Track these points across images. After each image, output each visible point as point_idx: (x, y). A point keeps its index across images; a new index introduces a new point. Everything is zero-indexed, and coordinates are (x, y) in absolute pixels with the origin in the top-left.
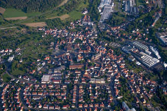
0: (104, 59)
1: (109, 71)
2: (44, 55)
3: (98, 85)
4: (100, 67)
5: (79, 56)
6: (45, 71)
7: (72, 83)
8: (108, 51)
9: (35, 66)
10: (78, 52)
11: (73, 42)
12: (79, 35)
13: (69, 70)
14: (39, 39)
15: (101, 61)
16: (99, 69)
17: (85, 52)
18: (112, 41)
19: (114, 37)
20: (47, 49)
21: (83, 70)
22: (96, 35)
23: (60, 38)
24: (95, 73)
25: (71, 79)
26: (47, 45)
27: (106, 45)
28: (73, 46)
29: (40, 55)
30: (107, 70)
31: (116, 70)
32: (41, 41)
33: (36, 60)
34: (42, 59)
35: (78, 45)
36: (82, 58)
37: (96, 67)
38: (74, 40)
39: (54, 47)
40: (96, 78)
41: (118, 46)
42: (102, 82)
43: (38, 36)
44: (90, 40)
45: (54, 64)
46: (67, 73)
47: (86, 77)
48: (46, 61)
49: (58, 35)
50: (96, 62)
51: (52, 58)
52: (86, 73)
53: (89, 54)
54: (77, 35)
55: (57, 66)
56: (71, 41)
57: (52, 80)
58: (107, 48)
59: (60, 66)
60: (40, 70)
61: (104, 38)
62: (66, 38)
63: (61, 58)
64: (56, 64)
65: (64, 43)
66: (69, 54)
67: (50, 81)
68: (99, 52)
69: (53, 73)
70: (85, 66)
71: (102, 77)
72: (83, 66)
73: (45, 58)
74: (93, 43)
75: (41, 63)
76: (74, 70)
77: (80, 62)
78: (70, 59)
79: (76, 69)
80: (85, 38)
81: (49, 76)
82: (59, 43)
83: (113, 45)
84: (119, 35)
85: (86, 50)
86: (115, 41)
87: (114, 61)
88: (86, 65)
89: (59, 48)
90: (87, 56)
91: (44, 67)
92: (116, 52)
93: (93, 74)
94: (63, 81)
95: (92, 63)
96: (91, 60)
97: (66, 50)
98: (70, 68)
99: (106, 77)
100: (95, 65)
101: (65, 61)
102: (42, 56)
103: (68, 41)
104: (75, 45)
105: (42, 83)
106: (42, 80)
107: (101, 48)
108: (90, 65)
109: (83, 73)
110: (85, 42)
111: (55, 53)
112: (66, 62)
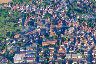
0: (78, 32)
1: (85, 45)
2: (13, 33)
3: (75, 60)
4: (75, 41)
5: (50, 31)
6: (16, 50)
7: (46, 61)
8: (81, 24)
9: (5, 45)
10: (49, 27)
11: (43, 17)
12: (48, 9)
13: (42, 46)
14: (5, 17)
15: (75, 34)
16: (74, 44)
17: (57, 26)
18: (84, 13)
19: (86, 8)
20: (15, 26)
21: (57, 46)
22: (67, 8)
23: (28, 14)
24: (70, 48)
25: (45, 56)
26: (14, 22)
27: (78, 17)
28: (44, 22)
29: (9, 33)
30: (83, 44)
31: (92, 44)
32: (8, 18)
33: (6, 39)
34: (11, 38)
35: (49, 19)
36: (54, 34)
37: (70, 42)
38: (44, 14)
39: (23, 24)
40: (72, 53)
41: (91, 18)
42: (79, 57)
43: (4, 13)
44: (61, 13)
45: (25, 42)
46: (40, 50)
47: (61, 53)
48: (16, 39)
49: (25, 11)
50: (70, 37)
51: (21, 35)
52: (61, 49)
53: (61, 28)
54: (46, 9)
55: (28, 44)
56: (41, 16)
57: (25, 58)
58: (79, 20)
59: (31, 43)
60: (11, 49)
61: (75, 10)
62: (34, 13)
63: (32, 35)
64: (27, 42)
65: (33, 18)
66: (39, 30)
67: (23, 60)
68: (72, 26)
69: (25, 52)
70: (58, 41)
71: (78, 52)
72: (56, 41)
73: (15, 36)
74: (64, 16)
75: (11, 42)
76: (47, 46)
77: (52, 38)
78: (41, 35)
79: (49, 45)
80: (55, 12)
81: (21, 55)
82: (28, 19)
83: (86, 17)
84: (91, 6)
85: (57, 24)
86: (87, 13)
87: (89, 34)
88: (60, 40)
89: (28, 25)
90: (60, 31)
91: (14, 45)
92: (90, 25)
93: (69, 49)
94: (37, 59)
95: (65, 37)
96: (64, 34)
97: (36, 26)
98: (43, 45)
99: (82, 51)
100: (69, 40)
101: (37, 37)
102: (11, 34)
103: (37, 17)
104: (46, 20)
105: (14, 62)
106: (15, 60)
107: (74, 21)
108: (63, 40)
109: (57, 49)
110: (56, 16)
111: (24, 30)
112: (37, 39)
